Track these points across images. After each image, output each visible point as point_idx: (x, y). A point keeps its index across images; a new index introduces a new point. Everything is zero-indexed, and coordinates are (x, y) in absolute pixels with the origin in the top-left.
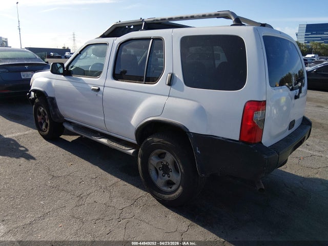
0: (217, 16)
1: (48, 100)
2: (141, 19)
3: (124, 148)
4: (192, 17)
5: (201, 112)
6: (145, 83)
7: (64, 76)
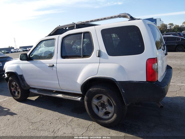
0: (119, 16)
1: (19, 77)
2: (73, 23)
3: (74, 97)
4: (98, 20)
5: (121, 69)
6: (83, 58)
7: (28, 61)
